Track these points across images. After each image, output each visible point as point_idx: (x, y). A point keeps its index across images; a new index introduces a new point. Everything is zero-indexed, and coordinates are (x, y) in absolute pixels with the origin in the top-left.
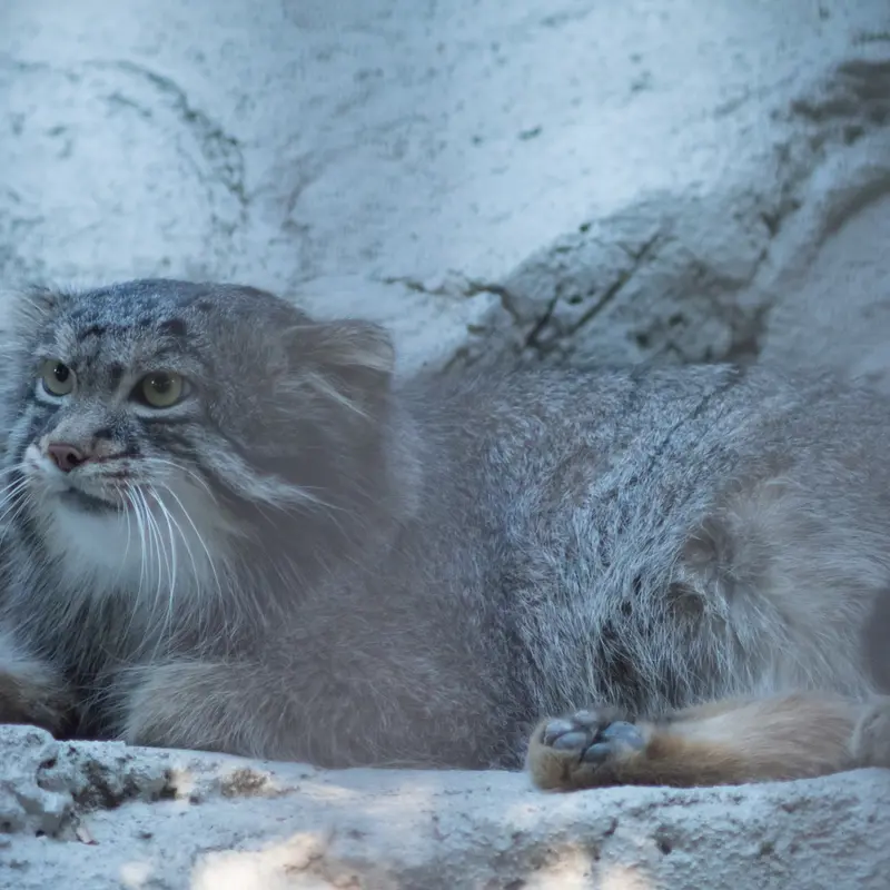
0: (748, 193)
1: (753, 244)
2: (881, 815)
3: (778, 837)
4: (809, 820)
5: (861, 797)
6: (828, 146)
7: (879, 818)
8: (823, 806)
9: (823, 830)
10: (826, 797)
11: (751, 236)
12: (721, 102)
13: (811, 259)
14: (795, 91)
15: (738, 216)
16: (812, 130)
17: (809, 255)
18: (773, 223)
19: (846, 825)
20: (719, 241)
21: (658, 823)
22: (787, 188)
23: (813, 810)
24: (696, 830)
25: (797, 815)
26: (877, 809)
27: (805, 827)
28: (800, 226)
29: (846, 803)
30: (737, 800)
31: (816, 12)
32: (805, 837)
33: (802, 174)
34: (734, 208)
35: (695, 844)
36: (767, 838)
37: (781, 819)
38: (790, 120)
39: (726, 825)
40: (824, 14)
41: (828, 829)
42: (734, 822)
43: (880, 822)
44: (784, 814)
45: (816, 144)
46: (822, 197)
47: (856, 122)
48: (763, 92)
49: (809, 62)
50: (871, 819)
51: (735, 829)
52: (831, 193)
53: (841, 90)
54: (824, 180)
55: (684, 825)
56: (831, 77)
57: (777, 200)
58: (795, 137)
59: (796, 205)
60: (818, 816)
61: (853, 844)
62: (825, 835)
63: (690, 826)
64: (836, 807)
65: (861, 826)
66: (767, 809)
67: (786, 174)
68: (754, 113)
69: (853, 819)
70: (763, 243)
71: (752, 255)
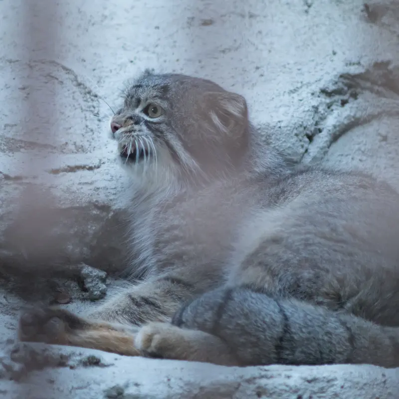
0: (301, 126)
1: (302, 146)
2: (347, 385)
3: (304, 393)
4: (316, 387)
5: (338, 378)
6: (333, 107)
7: (345, 387)
8: (323, 381)
9: (322, 390)
10: (324, 378)
11: (302, 143)
12: (292, 88)
13: (325, 153)
14: (321, 85)
15: (297, 135)
16: (328, 101)
17: (325, 151)
18: (310, 138)
19: (332, 389)
20: (289, 145)
21: (257, 385)
22: (317, 124)
23: (319, 382)
24: (272, 389)
25: (312, 384)
26: (344, 383)
27: (316, 389)
28: (322, 140)
29: (332, 380)
30: (289, 377)
31: (331, 52)
32: (315, 393)
33: (323, 118)
34: (295, 131)
35: (271, 394)
36: (300, 393)
37: (306, 385)
38: (319, 97)
39: (284, 387)
40: (334, 53)
41: (324, 391)
42: (287, 386)
43: (345, 388)
44: (306, 383)
45: (329, 106)
46: (330, 128)
47: (345, 98)
48: (309, 84)
49: (328, 73)
50: (342, 387)
51: (287, 389)
52: (335, 127)
53: (340, 85)
54: (331, 121)
55: (267, 387)
56: (336, 80)
57: (313, 129)
58: (321, 103)
59: (320, 131)
60: (320, 385)
61: (334, 397)
62: (323, 392)
63: (270, 387)
64: (328, 381)
65: (338, 390)
66: (300, 381)
67: (317, 119)
68: (305, 93)
69: (335, 387)
70: (306, 146)
71: (302, 151)
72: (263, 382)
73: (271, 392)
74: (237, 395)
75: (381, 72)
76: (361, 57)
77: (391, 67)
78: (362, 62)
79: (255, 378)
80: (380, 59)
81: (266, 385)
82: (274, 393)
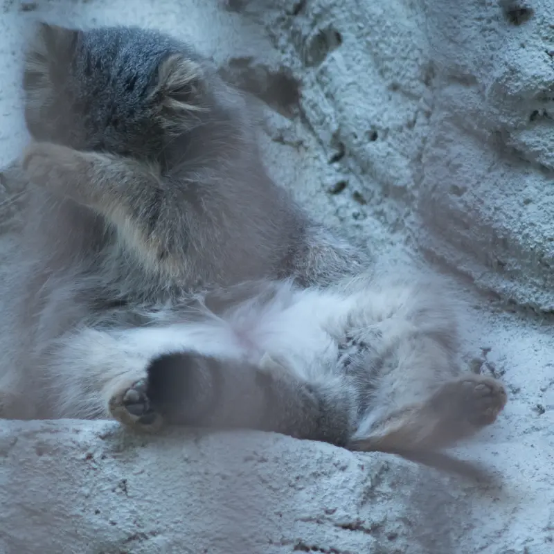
72: (45, 437)
73: (54, 449)
74: (13, 452)
75: (239, 71)
76: (215, 52)
77: (253, 65)
78: (215, 58)
79: (36, 432)
80: (238, 55)
81: (48, 440)
82: (58, 450)
